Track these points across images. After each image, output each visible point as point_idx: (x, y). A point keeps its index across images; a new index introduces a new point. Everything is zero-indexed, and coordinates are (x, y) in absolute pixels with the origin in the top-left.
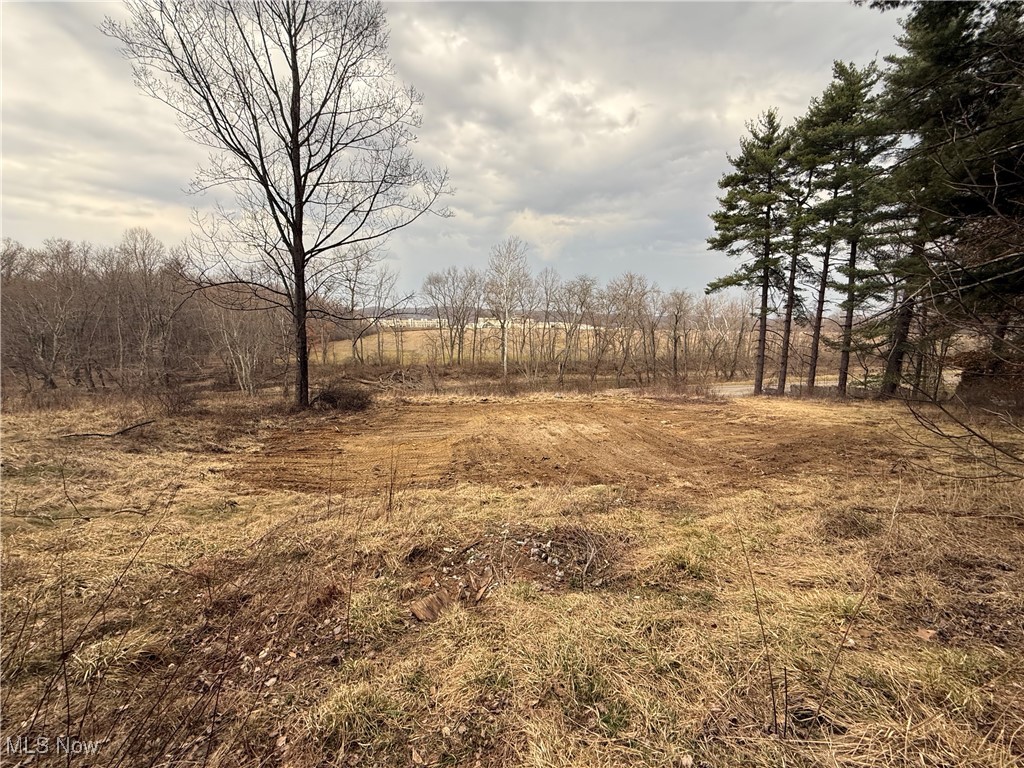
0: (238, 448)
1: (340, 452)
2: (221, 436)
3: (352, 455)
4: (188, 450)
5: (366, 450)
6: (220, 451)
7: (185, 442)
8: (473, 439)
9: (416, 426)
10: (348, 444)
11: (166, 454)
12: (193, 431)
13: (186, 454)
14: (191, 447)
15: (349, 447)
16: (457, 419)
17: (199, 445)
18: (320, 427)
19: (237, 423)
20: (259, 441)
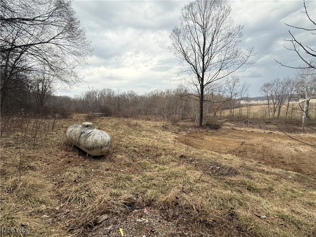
0: (181, 133)
1: (203, 139)
2: (179, 130)
3: (206, 140)
4: (172, 132)
5: (210, 140)
6: (178, 133)
7: (172, 130)
8: (251, 145)
9: (231, 136)
10: (206, 138)
11: (168, 132)
12: (174, 129)
13: (171, 133)
14: (173, 131)
15: (207, 138)
16: (250, 137)
17: (174, 131)
18: (202, 132)
19: (184, 128)
20: (186, 133)
